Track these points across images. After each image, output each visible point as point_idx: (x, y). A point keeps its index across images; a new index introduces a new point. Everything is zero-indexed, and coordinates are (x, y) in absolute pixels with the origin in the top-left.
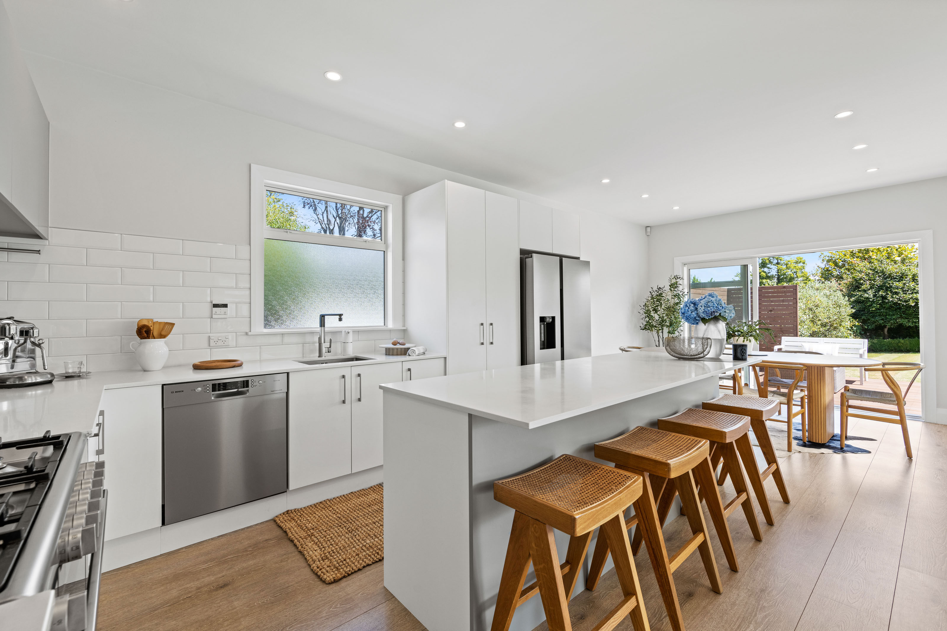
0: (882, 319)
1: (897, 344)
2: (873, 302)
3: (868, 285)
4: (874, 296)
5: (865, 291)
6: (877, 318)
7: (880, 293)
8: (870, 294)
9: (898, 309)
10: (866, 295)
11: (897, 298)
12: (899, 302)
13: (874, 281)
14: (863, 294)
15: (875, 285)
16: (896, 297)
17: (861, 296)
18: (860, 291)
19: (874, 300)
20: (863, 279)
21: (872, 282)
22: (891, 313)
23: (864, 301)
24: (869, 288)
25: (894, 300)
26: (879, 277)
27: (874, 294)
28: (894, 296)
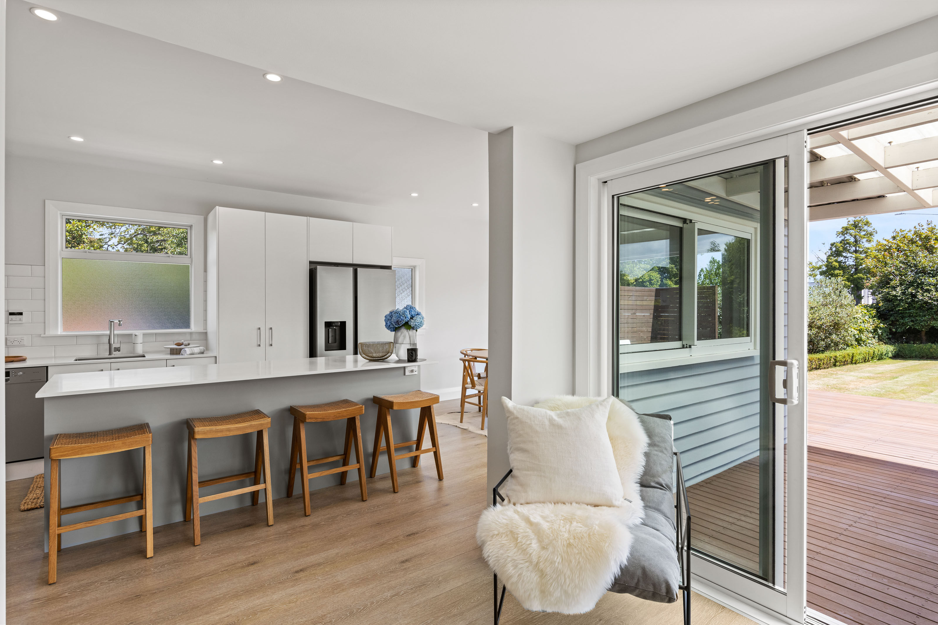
0: (912, 321)
1: (929, 349)
2: (901, 300)
3: (898, 280)
4: (904, 293)
5: (894, 288)
6: (907, 320)
7: (910, 290)
8: (899, 291)
9: (930, 309)
10: (894, 293)
11: (928, 297)
12: (929, 301)
13: (905, 277)
14: (890, 291)
15: (906, 280)
16: (927, 295)
17: (888, 293)
18: (888, 288)
19: (902, 297)
20: (892, 274)
21: (903, 277)
22: (921, 314)
23: (892, 299)
24: (898, 284)
25: (925, 299)
26: (911, 272)
27: (903, 291)
28: (925, 294)
